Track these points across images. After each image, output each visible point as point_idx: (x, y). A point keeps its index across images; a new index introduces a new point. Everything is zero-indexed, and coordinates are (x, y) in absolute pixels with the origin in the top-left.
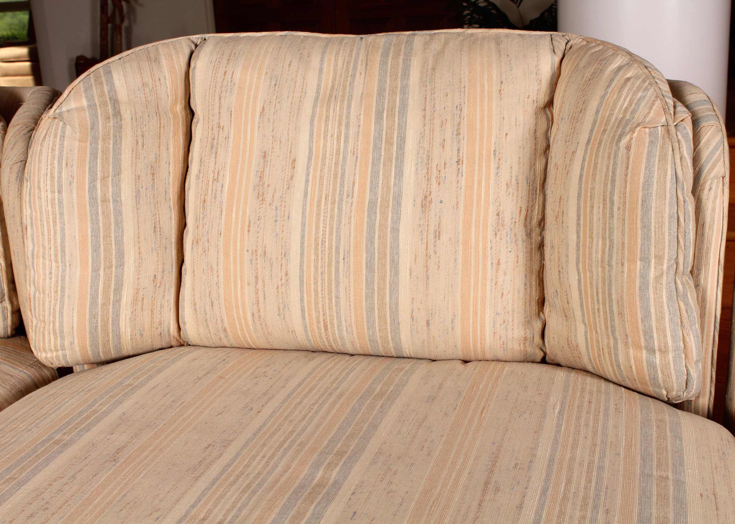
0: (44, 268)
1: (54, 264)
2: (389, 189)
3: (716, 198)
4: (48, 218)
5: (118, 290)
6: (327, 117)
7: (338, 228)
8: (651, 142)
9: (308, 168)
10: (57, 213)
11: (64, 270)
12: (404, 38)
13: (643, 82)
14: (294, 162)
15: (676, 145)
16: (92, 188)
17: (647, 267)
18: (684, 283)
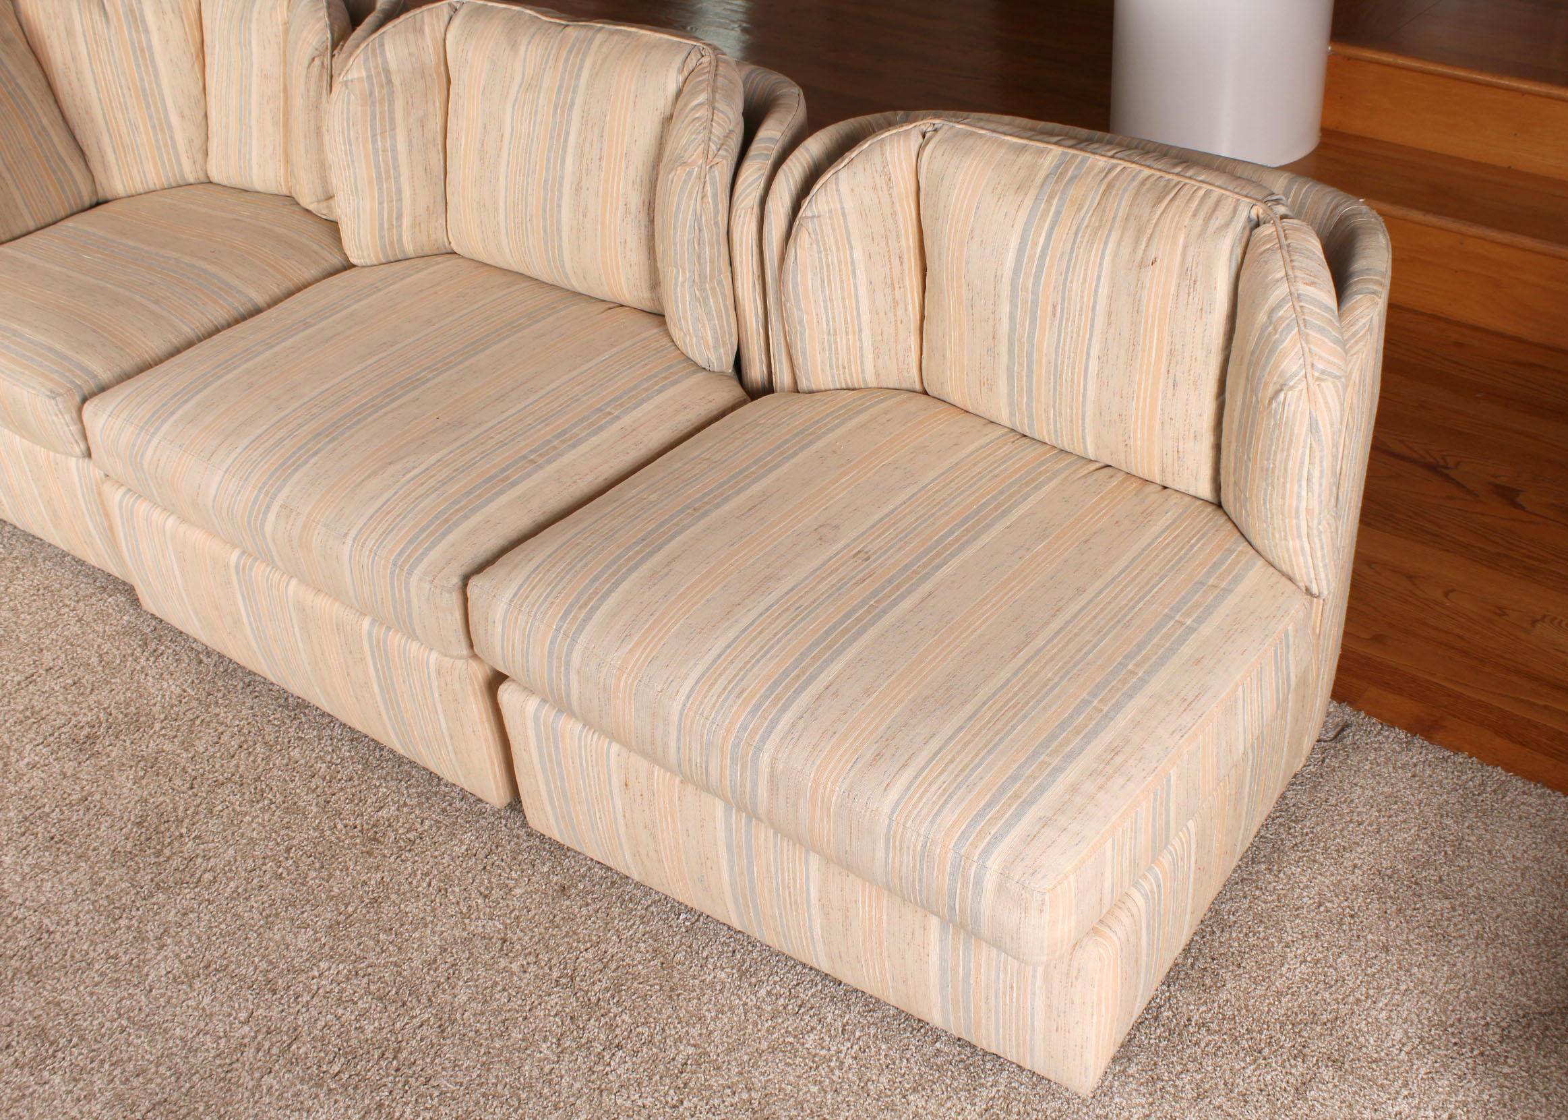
2: (557, 170)
3: (744, 223)
5: (399, 217)
6: (525, 102)
7: (526, 195)
8: (685, 181)
9: (511, 141)
11: (358, 203)
12: (590, 33)
13: (700, 126)
14: (502, 136)
15: (701, 186)
16: (374, 141)
17: (678, 272)
18: (702, 290)
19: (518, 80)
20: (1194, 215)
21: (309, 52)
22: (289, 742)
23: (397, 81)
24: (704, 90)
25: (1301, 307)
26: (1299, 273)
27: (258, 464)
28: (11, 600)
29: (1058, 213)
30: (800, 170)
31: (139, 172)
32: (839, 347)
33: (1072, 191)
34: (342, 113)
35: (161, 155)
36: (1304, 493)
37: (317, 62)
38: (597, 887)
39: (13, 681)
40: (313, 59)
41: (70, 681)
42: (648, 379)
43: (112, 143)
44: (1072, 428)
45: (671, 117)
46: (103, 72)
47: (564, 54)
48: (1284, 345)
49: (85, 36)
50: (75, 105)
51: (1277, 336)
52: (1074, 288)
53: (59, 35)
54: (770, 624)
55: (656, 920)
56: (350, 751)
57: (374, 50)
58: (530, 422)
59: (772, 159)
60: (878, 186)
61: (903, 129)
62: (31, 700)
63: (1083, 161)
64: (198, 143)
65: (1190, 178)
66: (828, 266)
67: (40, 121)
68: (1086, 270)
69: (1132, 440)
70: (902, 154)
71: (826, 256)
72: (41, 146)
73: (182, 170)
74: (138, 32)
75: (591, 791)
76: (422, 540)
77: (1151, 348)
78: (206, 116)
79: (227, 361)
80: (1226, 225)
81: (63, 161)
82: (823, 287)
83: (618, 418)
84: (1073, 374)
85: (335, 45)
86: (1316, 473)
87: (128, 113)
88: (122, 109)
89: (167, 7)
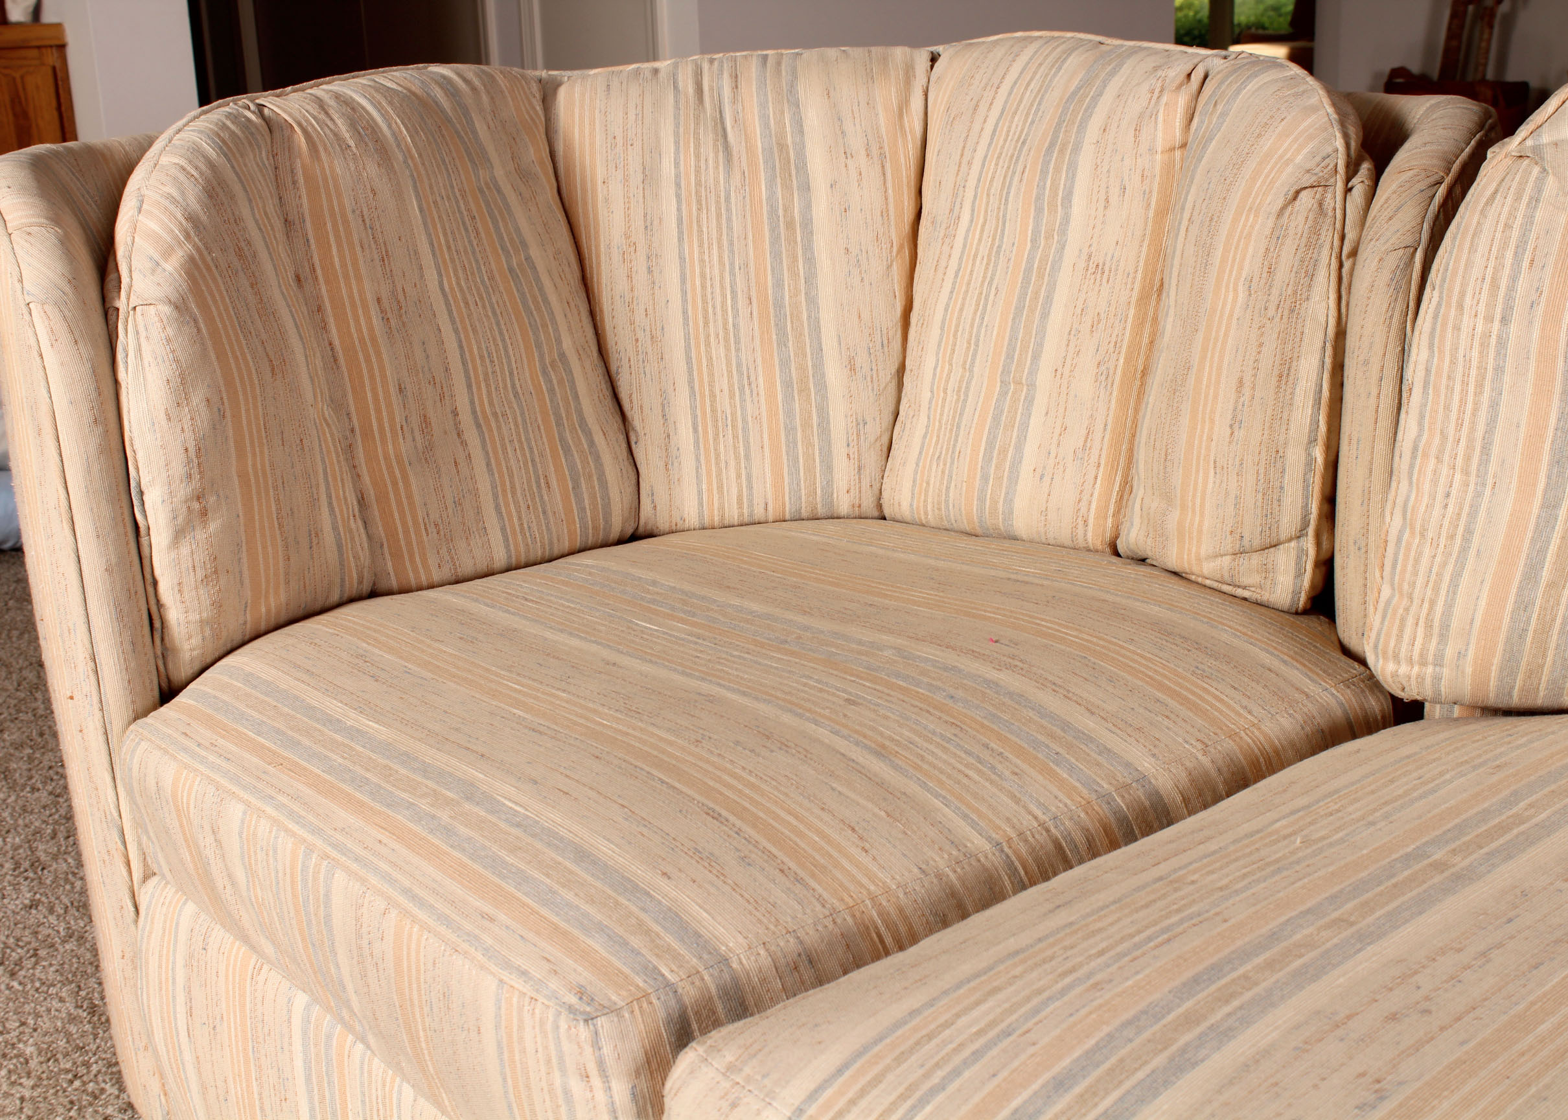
0: (1435, 482)
1: (1458, 476)
4: (1466, 375)
10: (1490, 367)
31: (739, 476)
35: (792, 444)
40: (1298, 193)
43: (693, 408)
49: (678, 185)
53: (626, 179)
64: (876, 428)
67: (559, 341)
72: (552, 391)
73: (829, 483)
74: (787, 187)
78: (901, 370)
81: (589, 434)
87: (738, 350)
88: (727, 340)
89: (856, 143)
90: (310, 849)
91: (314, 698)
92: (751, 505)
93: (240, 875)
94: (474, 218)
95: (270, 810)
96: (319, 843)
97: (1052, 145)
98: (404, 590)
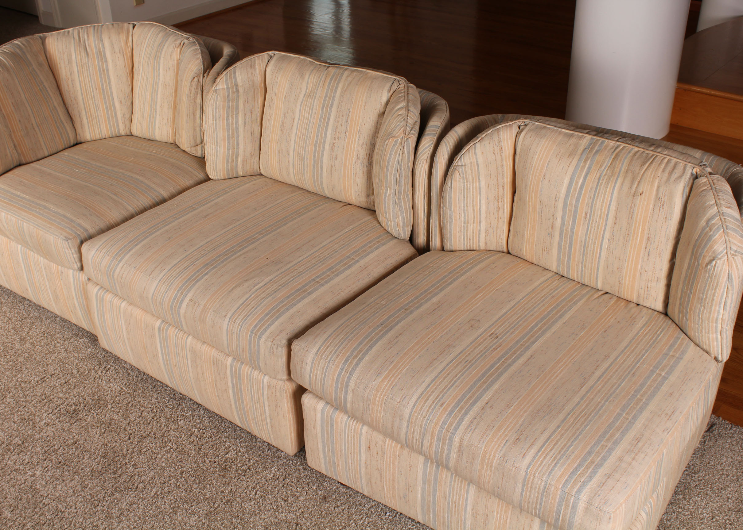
2: (322, 138)
3: (422, 167)
5: (237, 156)
6: (306, 104)
7: (305, 149)
8: (394, 145)
9: (298, 123)
11: (217, 149)
12: (341, 71)
13: (402, 118)
14: (294, 119)
15: (402, 148)
16: (228, 119)
17: (387, 190)
18: (399, 199)
19: (303, 92)
20: (663, 171)
21: (192, 74)
22: (177, 417)
23: (241, 91)
24: (403, 101)
25: (724, 219)
26: (722, 202)
27: (177, 278)
28: (31, 339)
29: (590, 168)
30: (453, 141)
31: (98, 129)
32: (469, 230)
33: (597, 157)
34: (213, 105)
36: (722, 311)
37: (196, 79)
38: (342, 497)
39: (34, 380)
40: (194, 78)
41: (63, 382)
42: (370, 242)
43: (86, 115)
44: (591, 274)
45: (384, 113)
46: (84, 81)
47: (328, 80)
48: (716, 237)
49: (77, 63)
50: (70, 96)
51: (711, 233)
52: (598, 205)
53: (64, 62)
54: (453, 370)
55: (374, 515)
56: (209, 423)
57: (230, 75)
58: (314, 262)
59: (437, 136)
60: (496, 152)
61: (508, 124)
62: (44, 390)
63: (602, 143)
64: (128, 116)
65: (659, 153)
66: (467, 190)
67: (53, 103)
68: (604, 196)
69: (624, 281)
70: (508, 136)
71: (467, 185)
72: (53, 115)
73: (119, 129)
74: (102, 62)
75: (348, 450)
76: (266, 321)
77: (637, 236)
78: (132, 103)
79: (155, 225)
80: (681, 177)
81: (63, 123)
82: (464, 200)
83: (358, 261)
84: (594, 247)
85: (205, 72)
86: (729, 301)
87: (95, 101)
88: (92, 98)
89: (117, 50)
90: (19, 220)
91: (13, 191)
92: (102, 135)
93: (6, 225)
94: (30, 80)
95: (10, 213)
96: (20, 218)
97: (156, 56)
98: (27, 164)
